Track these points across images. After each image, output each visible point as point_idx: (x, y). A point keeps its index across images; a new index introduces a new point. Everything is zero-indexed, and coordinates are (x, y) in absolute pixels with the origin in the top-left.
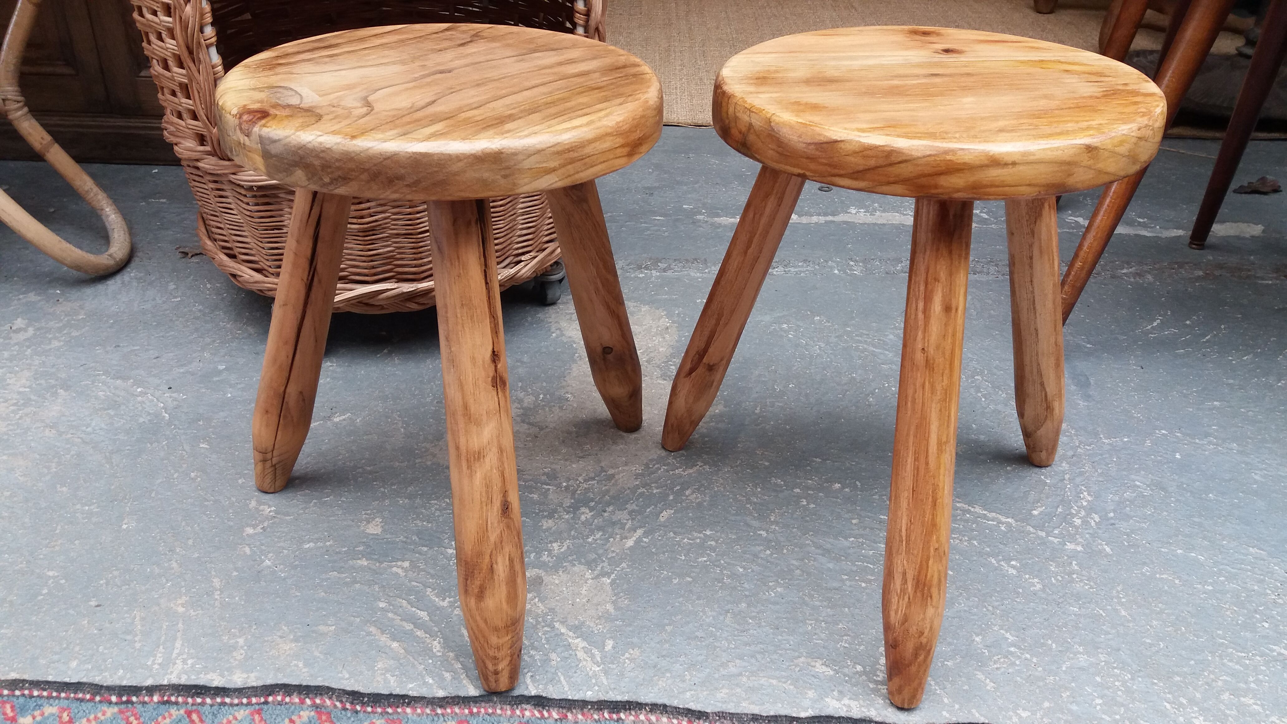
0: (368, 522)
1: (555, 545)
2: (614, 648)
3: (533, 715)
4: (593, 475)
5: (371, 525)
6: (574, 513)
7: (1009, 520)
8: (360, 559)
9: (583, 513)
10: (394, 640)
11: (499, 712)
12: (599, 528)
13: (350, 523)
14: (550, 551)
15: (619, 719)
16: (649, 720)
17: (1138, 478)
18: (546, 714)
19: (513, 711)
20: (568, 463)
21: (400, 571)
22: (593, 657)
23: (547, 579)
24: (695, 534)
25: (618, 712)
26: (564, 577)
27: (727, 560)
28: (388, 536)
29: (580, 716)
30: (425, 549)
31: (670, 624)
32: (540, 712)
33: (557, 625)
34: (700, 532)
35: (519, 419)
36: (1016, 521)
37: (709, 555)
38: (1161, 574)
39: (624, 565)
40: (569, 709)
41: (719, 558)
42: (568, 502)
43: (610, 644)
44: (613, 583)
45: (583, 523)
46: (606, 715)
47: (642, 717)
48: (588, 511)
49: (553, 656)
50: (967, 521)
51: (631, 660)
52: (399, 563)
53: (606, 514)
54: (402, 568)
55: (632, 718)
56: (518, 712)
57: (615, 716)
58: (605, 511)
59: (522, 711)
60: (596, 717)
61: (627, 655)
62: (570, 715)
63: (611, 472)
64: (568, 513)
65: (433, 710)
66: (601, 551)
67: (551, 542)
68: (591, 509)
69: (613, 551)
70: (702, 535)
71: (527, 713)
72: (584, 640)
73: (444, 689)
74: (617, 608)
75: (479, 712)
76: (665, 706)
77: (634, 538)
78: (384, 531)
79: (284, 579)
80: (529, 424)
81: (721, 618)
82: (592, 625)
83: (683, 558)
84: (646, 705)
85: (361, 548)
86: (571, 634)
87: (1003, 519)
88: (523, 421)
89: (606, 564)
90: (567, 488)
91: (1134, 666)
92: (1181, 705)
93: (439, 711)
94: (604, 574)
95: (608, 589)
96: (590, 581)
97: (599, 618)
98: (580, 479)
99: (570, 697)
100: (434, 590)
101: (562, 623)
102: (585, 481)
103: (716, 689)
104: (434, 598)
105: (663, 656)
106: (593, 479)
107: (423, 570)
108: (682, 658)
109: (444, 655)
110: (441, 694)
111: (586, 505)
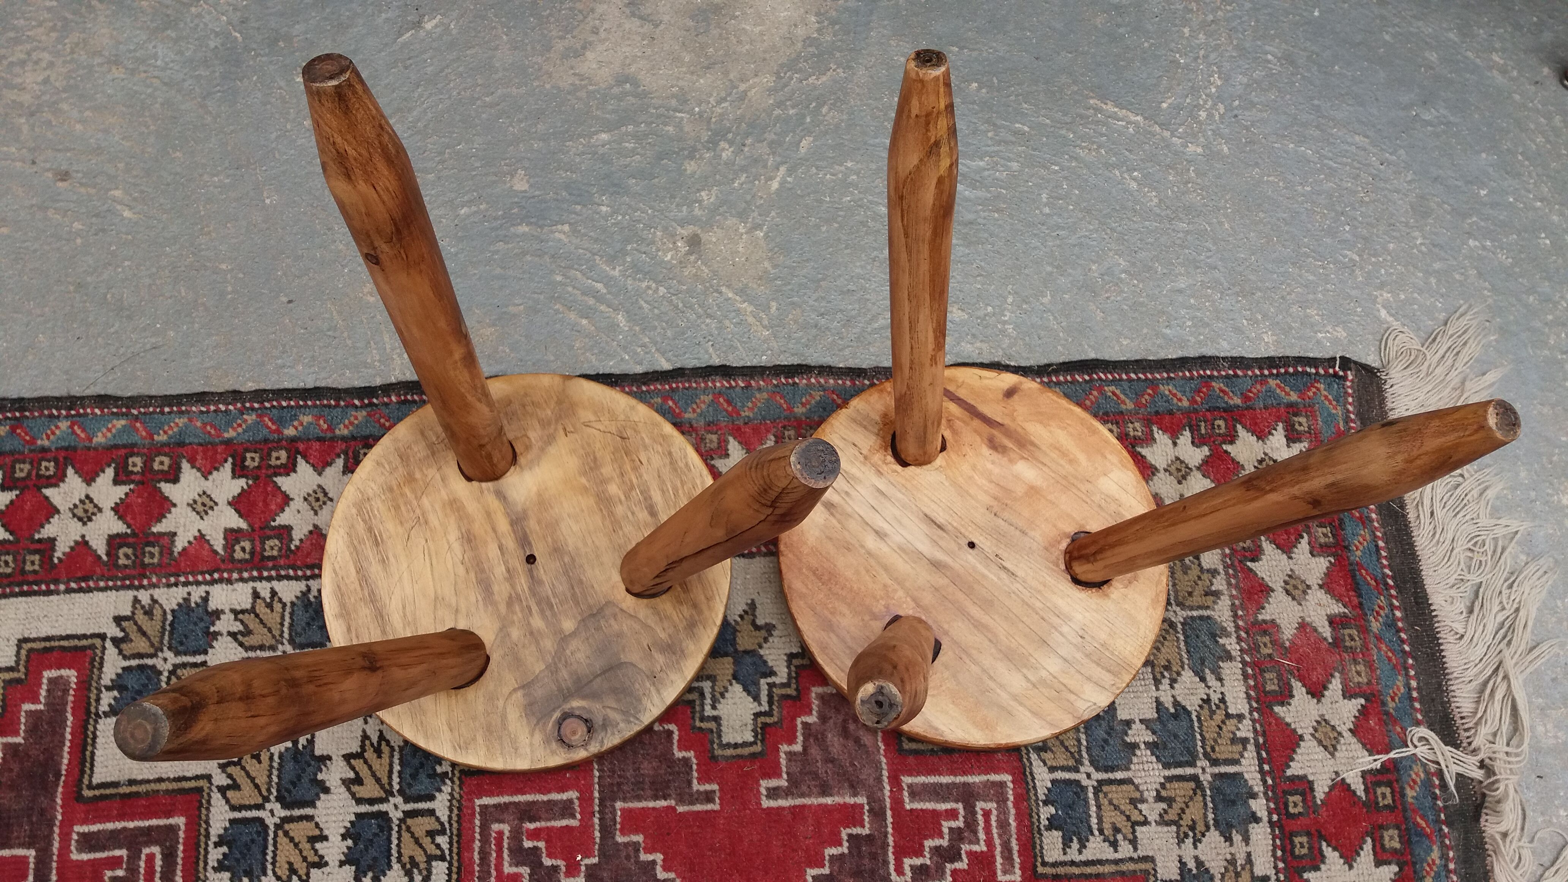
0: (512, 176)
1: (703, 193)
2: (778, 309)
3: (723, 385)
4: (723, 94)
5: (515, 180)
6: (715, 150)
7: (1139, 118)
8: (519, 224)
9: (723, 149)
10: (582, 317)
11: (694, 385)
12: (743, 169)
13: (494, 178)
14: (700, 202)
15: (795, 383)
16: (819, 382)
17: (1271, 48)
18: (733, 383)
19: (706, 383)
20: (695, 78)
21: (562, 237)
22: (760, 320)
23: (704, 237)
24: (837, 167)
25: (793, 377)
26: (720, 233)
27: (870, 198)
28: (537, 193)
29: (761, 383)
30: (579, 207)
31: (823, 279)
32: (729, 382)
33: (724, 289)
34: (841, 165)
35: (628, 11)
36: (1145, 118)
37: (852, 194)
38: (1269, 176)
39: (773, 214)
40: (752, 378)
41: (862, 196)
42: (705, 136)
43: (774, 305)
44: (766, 236)
45: (726, 164)
46: (783, 380)
47: (813, 380)
48: (727, 146)
49: (727, 323)
50: (1098, 122)
51: (796, 322)
52: (559, 227)
53: (746, 149)
54: (564, 233)
55: (804, 381)
56: (710, 384)
57: (790, 381)
58: (744, 145)
59: (714, 382)
60: (775, 382)
61: (790, 316)
62: (752, 382)
63: (743, 87)
64: (708, 149)
65: (638, 387)
66: (749, 197)
67: (699, 191)
68: (731, 143)
69: (761, 198)
70: (843, 168)
71: (718, 384)
72: (751, 303)
73: (641, 364)
74: (775, 266)
75: (678, 387)
76: (830, 367)
77: (778, 179)
78: (531, 186)
79: (456, 254)
80: (641, 18)
81: (869, 267)
82: (755, 286)
83: (828, 199)
84: (815, 367)
85: (516, 210)
86: (738, 298)
87: (1133, 118)
88: (633, 15)
89: (756, 214)
90: (701, 115)
91: (1226, 284)
92: (1257, 322)
93: (644, 388)
94: (758, 227)
95: (762, 243)
96: (744, 236)
97: (760, 279)
98: (711, 100)
99: (749, 364)
100: (602, 257)
101: (728, 287)
102: (719, 103)
103: (870, 343)
104: (604, 267)
105: (822, 315)
106: (724, 100)
107: (585, 235)
108: (839, 315)
109: (631, 329)
110: (639, 369)
111: (724, 137)
